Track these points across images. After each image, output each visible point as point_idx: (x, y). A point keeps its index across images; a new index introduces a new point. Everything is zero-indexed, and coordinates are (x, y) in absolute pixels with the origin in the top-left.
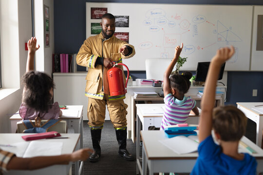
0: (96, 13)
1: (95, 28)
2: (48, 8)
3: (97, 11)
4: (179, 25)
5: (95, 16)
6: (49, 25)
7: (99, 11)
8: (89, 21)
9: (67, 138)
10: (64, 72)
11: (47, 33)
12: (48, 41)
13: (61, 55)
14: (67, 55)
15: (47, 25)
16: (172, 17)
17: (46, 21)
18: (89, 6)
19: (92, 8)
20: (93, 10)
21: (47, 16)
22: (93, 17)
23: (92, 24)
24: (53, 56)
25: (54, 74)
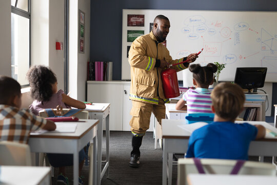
0: (132, 20)
1: (131, 35)
2: (84, 13)
3: (134, 18)
4: (220, 32)
5: (132, 23)
6: (84, 31)
7: (136, 18)
8: (125, 28)
9: (84, 122)
10: (99, 80)
11: (81, 38)
12: (83, 47)
13: (96, 63)
14: (102, 63)
15: (82, 31)
16: (212, 24)
17: (81, 26)
18: (126, 13)
19: (128, 15)
20: (129, 17)
21: (82, 22)
22: (130, 24)
23: (129, 32)
24: (88, 63)
25: (88, 82)
